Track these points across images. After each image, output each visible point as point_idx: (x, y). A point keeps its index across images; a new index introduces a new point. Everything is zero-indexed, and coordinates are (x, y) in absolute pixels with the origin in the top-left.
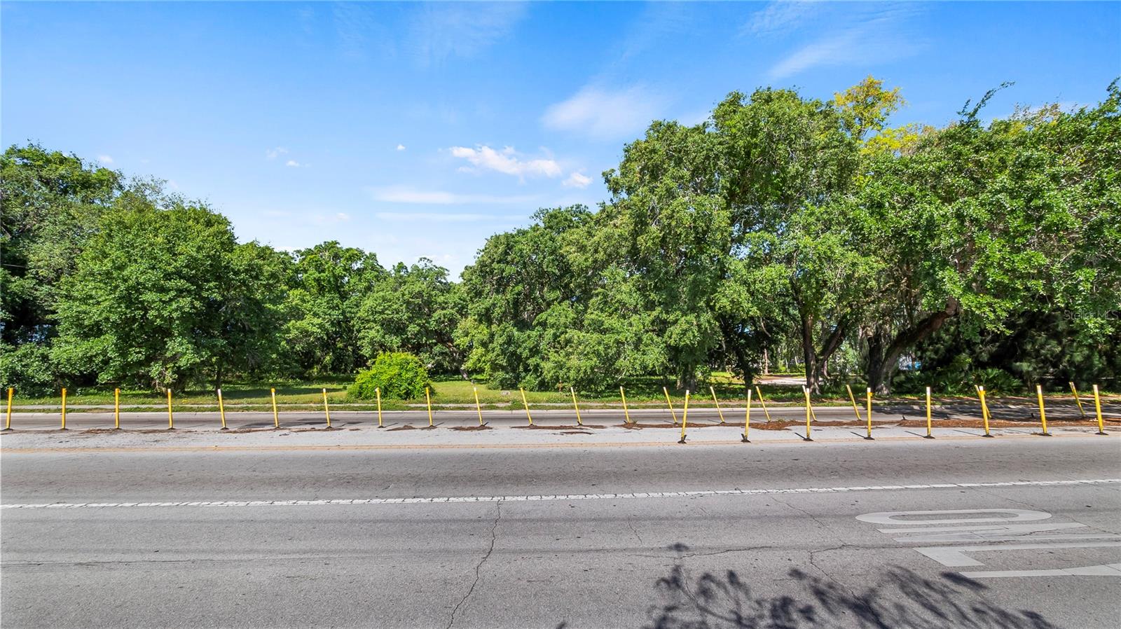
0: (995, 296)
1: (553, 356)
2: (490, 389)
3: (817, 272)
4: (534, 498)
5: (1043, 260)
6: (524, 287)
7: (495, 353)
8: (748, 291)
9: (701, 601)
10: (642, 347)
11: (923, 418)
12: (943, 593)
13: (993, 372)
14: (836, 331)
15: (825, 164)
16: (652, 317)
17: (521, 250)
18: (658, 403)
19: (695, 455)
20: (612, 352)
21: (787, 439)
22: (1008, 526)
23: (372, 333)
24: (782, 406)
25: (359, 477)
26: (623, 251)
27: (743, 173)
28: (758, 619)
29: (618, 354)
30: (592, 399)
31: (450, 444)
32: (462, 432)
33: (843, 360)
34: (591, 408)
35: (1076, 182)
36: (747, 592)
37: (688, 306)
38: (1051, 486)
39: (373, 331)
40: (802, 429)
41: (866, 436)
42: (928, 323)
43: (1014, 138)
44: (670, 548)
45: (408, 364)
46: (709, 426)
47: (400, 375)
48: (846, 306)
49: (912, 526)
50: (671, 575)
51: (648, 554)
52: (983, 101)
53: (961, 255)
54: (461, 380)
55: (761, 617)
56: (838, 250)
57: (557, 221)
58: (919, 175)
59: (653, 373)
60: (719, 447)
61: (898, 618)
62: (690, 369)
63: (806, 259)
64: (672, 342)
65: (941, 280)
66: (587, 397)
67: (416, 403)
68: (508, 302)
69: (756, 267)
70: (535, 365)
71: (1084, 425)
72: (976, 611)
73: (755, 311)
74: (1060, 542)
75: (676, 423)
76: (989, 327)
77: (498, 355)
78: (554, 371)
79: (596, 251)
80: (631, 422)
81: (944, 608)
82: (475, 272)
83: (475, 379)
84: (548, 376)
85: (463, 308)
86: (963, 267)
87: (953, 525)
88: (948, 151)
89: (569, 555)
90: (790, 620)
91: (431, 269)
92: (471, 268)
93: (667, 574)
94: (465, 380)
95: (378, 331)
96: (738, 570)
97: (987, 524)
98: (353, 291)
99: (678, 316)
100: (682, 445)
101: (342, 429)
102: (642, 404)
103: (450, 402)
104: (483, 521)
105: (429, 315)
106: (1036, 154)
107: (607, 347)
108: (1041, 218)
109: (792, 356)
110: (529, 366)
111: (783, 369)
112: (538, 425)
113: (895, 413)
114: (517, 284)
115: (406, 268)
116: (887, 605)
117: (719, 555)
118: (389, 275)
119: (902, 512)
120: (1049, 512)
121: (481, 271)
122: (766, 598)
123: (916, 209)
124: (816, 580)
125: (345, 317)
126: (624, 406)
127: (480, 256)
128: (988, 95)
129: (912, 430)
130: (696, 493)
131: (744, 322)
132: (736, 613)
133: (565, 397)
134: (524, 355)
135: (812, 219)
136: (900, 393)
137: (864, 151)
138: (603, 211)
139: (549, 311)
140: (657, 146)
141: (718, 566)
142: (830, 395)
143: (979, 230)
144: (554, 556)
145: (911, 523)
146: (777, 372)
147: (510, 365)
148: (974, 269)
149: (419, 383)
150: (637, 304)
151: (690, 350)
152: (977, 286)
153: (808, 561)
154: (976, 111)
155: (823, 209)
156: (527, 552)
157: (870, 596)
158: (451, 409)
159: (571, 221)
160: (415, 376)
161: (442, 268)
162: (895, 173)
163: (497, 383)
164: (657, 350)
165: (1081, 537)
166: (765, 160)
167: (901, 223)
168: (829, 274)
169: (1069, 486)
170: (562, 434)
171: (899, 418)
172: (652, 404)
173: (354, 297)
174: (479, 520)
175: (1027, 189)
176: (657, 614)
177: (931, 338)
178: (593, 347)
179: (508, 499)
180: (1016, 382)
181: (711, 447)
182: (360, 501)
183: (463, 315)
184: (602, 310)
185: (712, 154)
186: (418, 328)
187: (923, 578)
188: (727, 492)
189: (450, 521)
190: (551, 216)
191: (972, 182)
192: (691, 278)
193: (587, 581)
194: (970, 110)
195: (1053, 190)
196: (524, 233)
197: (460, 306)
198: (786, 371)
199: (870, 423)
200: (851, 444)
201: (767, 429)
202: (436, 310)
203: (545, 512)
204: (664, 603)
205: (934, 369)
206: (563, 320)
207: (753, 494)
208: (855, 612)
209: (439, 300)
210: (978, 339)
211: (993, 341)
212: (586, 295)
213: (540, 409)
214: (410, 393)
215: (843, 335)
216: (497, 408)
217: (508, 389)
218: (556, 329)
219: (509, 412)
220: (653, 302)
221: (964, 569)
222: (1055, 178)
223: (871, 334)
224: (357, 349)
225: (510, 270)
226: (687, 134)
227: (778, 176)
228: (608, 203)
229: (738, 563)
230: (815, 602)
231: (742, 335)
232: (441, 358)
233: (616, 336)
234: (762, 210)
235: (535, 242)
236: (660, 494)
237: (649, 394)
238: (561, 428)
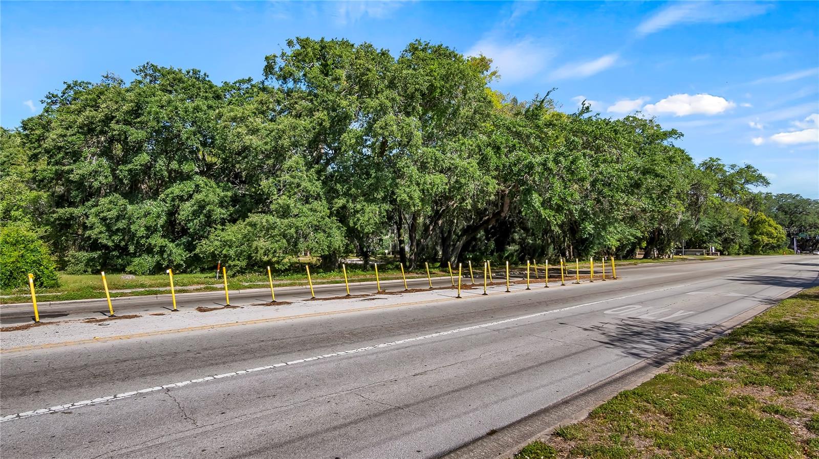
42: (487, 221)
76: (553, 228)
194: (540, 100)
238: (363, 296)
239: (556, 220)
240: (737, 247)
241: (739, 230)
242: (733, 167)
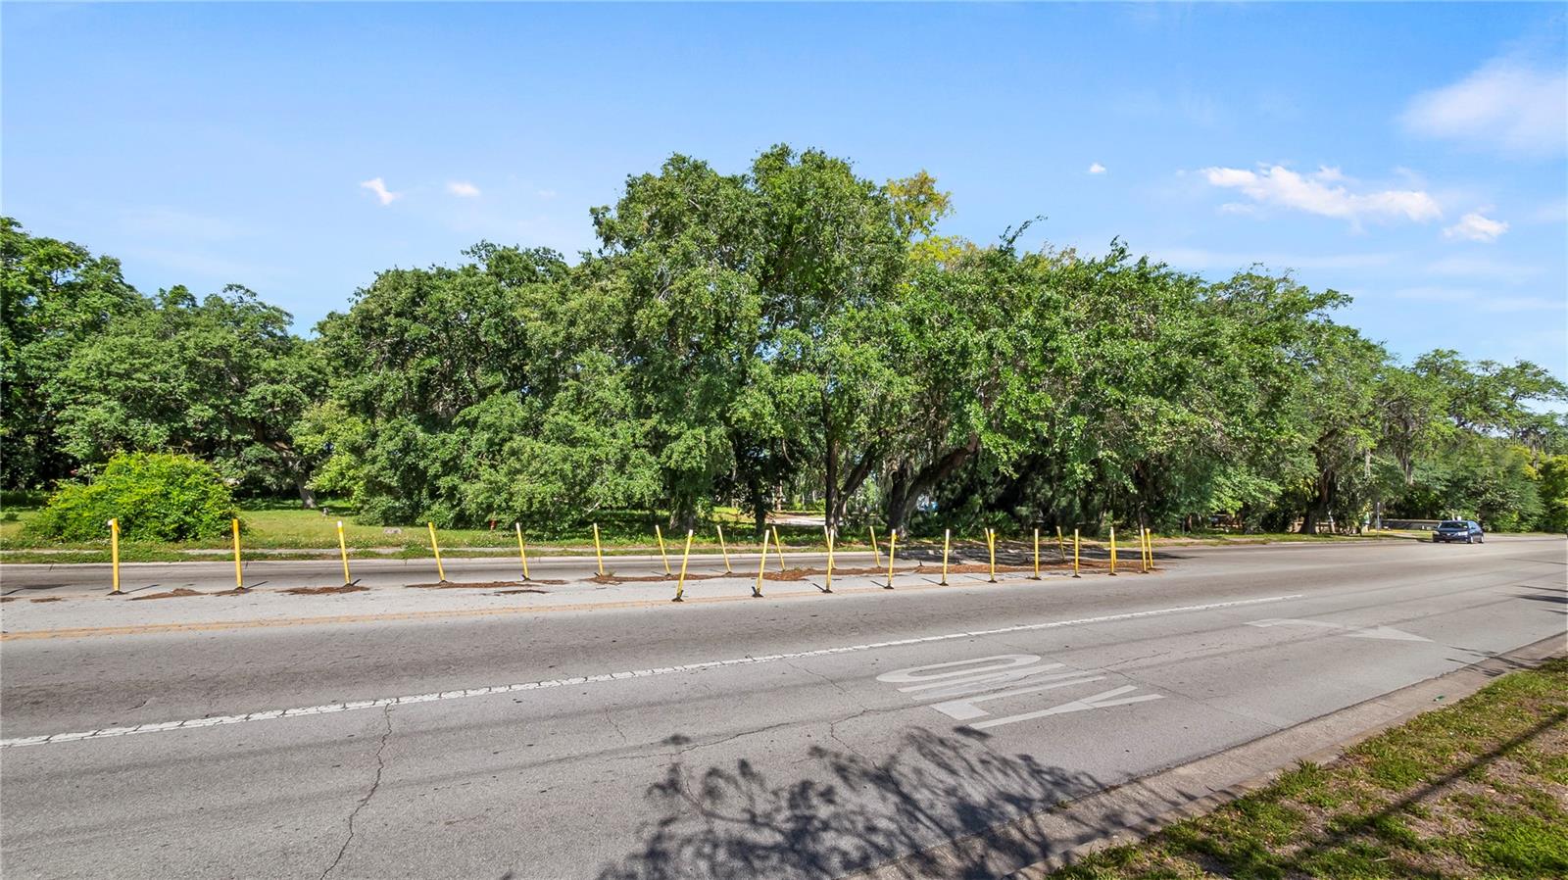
0: (1011, 437)
1: (486, 473)
2: (361, 524)
3: (851, 387)
4: (452, 695)
5: (1050, 403)
6: (441, 362)
7: (378, 465)
8: (774, 403)
9: (707, 805)
10: (628, 469)
11: (939, 564)
12: (954, 749)
13: (1000, 515)
14: (862, 462)
15: (872, 260)
16: (647, 428)
17: (442, 301)
18: (643, 547)
19: (696, 616)
20: (582, 473)
21: (804, 592)
22: (1007, 672)
23: (96, 413)
24: (798, 551)
25: (63, 690)
26: (613, 329)
27: (781, 252)
28: (774, 813)
29: (592, 476)
30: (545, 542)
31: (284, 617)
32: (307, 596)
33: (863, 497)
34: (544, 554)
35: (1081, 330)
36: (762, 784)
37: (696, 416)
38: (1041, 629)
39: (99, 409)
40: (820, 579)
41: (886, 585)
42: (949, 460)
43: (1040, 275)
44: (665, 742)
45: (188, 476)
46: (712, 577)
47: (166, 495)
48: (875, 433)
49: (929, 682)
50: (667, 778)
51: (634, 754)
52: (1021, 230)
53: (987, 389)
54: (302, 508)
55: (778, 810)
56: (876, 365)
57: (510, 267)
58: (958, 296)
59: (640, 505)
60: (725, 604)
61: (916, 783)
62: (689, 502)
63: (840, 371)
64: (672, 464)
65: (968, 414)
66: (538, 538)
67: (202, 548)
68: (410, 383)
69: (786, 374)
70: (449, 488)
71: (1063, 569)
72: (983, 762)
73: (778, 430)
74: (1047, 683)
75: (669, 575)
76: (1002, 468)
77: (384, 469)
78: (487, 495)
79: (572, 323)
80: (605, 574)
81: (957, 765)
82: (349, 326)
83: (331, 507)
84: (471, 507)
85: (316, 383)
86: (986, 402)
87: (964, 676)
88: (987, 275)
89: (516, 773)
90: (810, 807)
91: (252, 308)
92: (341, 318)
93: (662, 777)
94: (308, 507)
95: (112, 410)
96: (750, 758)
97: (992, 672)
98: (52, 326)
99: (683, 427)
100: (677, 603)
101: (12, 599)
102: (621, 549)
103: (281, 546)
104: (358, 740)
105: (241, 390)
106: (1055, 296)
107: (577, 465)
108: (1052, 361)
109: (811, 490)
110: (439, 488)
111: (798, 505)
112: (455, 582)
113: (912, 558)
114: (429, 355)
115: (192, 299)
116: (905, 770)
117: (727, 742)
118: (150, 306)
119: (921, 666)
120: (1038, 655)
121: (362, 327)
122: (783, 786)
123: (953, 332)
124: (837, 756)
125: (23, 375)
126: (598, 552)
127: (360, 300)
128: (1026, 225)
129: (928, 576)
130: (698, 666)
131: (763, 443)
132: (749, 811)
133: (501, 538)
134: (431, 472)
135: (851, 324)
136: (918, 536)
137: (912, 255)
138: (588, 264)
139: (483, 404)
140: (677, 190)
141: (725, 757)
142: (849, 538)
143: (1005, 364)
144: (490, 778)
145: (927, 678)
146: (792, 509)
147: (404, 486)
148: (996, 405)
149: (211, 511)
150: (626, 406)
151: (693, 474)
152: (995, 425)
153: (828, 734)
154: (1014, 238)
155: (863, 314)
156: (444, 778)
157: (890, 764)
158: (283, 559)
159: (534, 273)
160: (203, 499)
161: (277, 310)
162: (938, 288)
163: (376, 513)
164: (648, 473)
165: (1061, 677)
166: (808, 241)
167: (937, 345)
168: (863, 391)
169: (1053, 628)
170: (498, 594)
171: (915, 564)
172: (635, 549)
173: (51, 340)
174: (351, 740)
175: (1046, 329)
176: (649, 832)
177: (949, 477)
178: (555, 464)
179: (404, 700)
180: (1015, 527)
181: (714, 605)
182: (70, 736)
183: (316, 396)
184: (572, 411)
185: (748, 217)
186: (211, 412)
187: (938, 735)
188: (736, 661)
189: (290, 748)
190: (502, 257)
191: (1002, 313)
192: (703, 378)
193: (546, 805)
194: (1009, 236)
195: (1065, 334)
196: (450, 275)
197: (310, 380)
198: (801, 509)
199: (891, 570)
200: (871, 595)
201: (782, 580)
202: (257, 382)
203: (472, 714)
204: (659, 816)
205: (950, 510)
206: (506, 420)
207: (767, 661)
208: (876, 784)
209: (264, 366)
210: (991, 480)
211: (1001, 482)
212: (549, 387)
213: (457, 557)
214: (188, 530)
215: (869, 467)
216: (378, 555)
217: (396, 524)
218: (494, 433)
219: (402, 561)
220: (649, 407)
221: (973, 720)
222: (1067, 322)
223: (896, 468)
224: (48, 441)
225: (417, 330)
226: (718, 184)
227: (820, 265)
228: (596, 255)
229: (751, 748)
230: (836, 781)
231: (757, 460)
232: (259, 468)
233: (592, 451)
234: (799, 304)
235: (469, 293)
236: (650, 671)
237: (631, 535)
238: (495, 585)
239: (1007, 453)
240: (1515, 517)
241: (1518, 487)
242: (1486, 365)
